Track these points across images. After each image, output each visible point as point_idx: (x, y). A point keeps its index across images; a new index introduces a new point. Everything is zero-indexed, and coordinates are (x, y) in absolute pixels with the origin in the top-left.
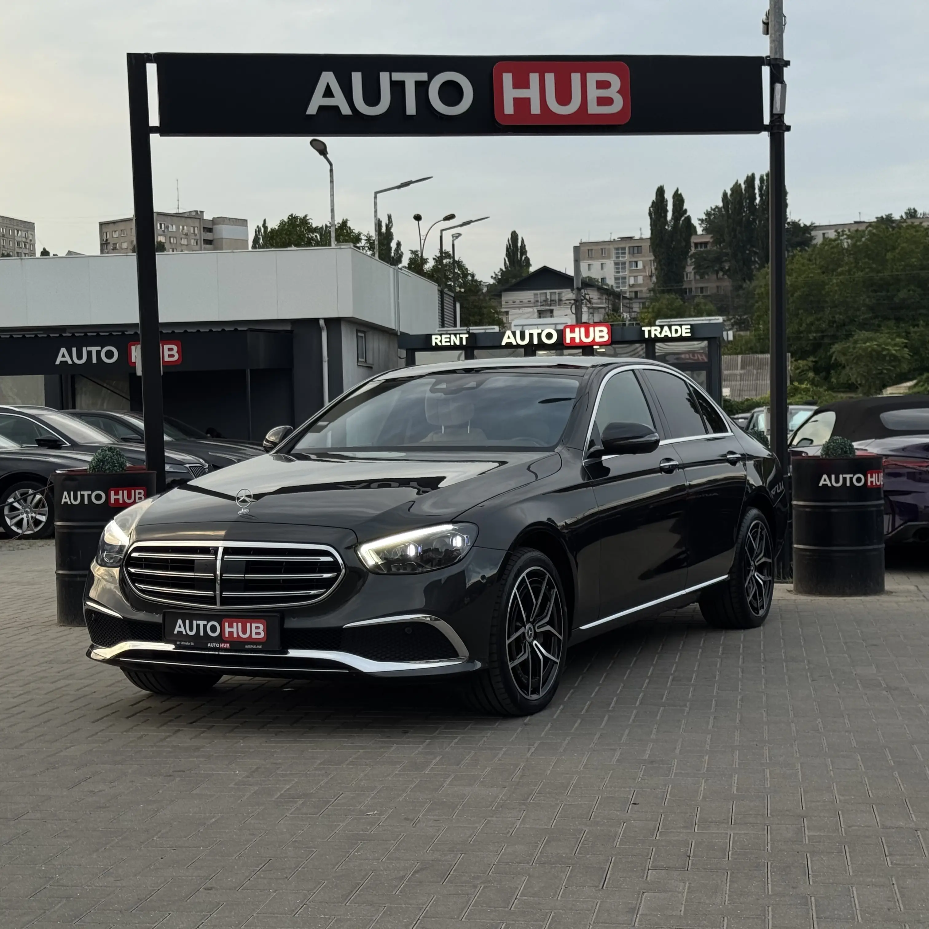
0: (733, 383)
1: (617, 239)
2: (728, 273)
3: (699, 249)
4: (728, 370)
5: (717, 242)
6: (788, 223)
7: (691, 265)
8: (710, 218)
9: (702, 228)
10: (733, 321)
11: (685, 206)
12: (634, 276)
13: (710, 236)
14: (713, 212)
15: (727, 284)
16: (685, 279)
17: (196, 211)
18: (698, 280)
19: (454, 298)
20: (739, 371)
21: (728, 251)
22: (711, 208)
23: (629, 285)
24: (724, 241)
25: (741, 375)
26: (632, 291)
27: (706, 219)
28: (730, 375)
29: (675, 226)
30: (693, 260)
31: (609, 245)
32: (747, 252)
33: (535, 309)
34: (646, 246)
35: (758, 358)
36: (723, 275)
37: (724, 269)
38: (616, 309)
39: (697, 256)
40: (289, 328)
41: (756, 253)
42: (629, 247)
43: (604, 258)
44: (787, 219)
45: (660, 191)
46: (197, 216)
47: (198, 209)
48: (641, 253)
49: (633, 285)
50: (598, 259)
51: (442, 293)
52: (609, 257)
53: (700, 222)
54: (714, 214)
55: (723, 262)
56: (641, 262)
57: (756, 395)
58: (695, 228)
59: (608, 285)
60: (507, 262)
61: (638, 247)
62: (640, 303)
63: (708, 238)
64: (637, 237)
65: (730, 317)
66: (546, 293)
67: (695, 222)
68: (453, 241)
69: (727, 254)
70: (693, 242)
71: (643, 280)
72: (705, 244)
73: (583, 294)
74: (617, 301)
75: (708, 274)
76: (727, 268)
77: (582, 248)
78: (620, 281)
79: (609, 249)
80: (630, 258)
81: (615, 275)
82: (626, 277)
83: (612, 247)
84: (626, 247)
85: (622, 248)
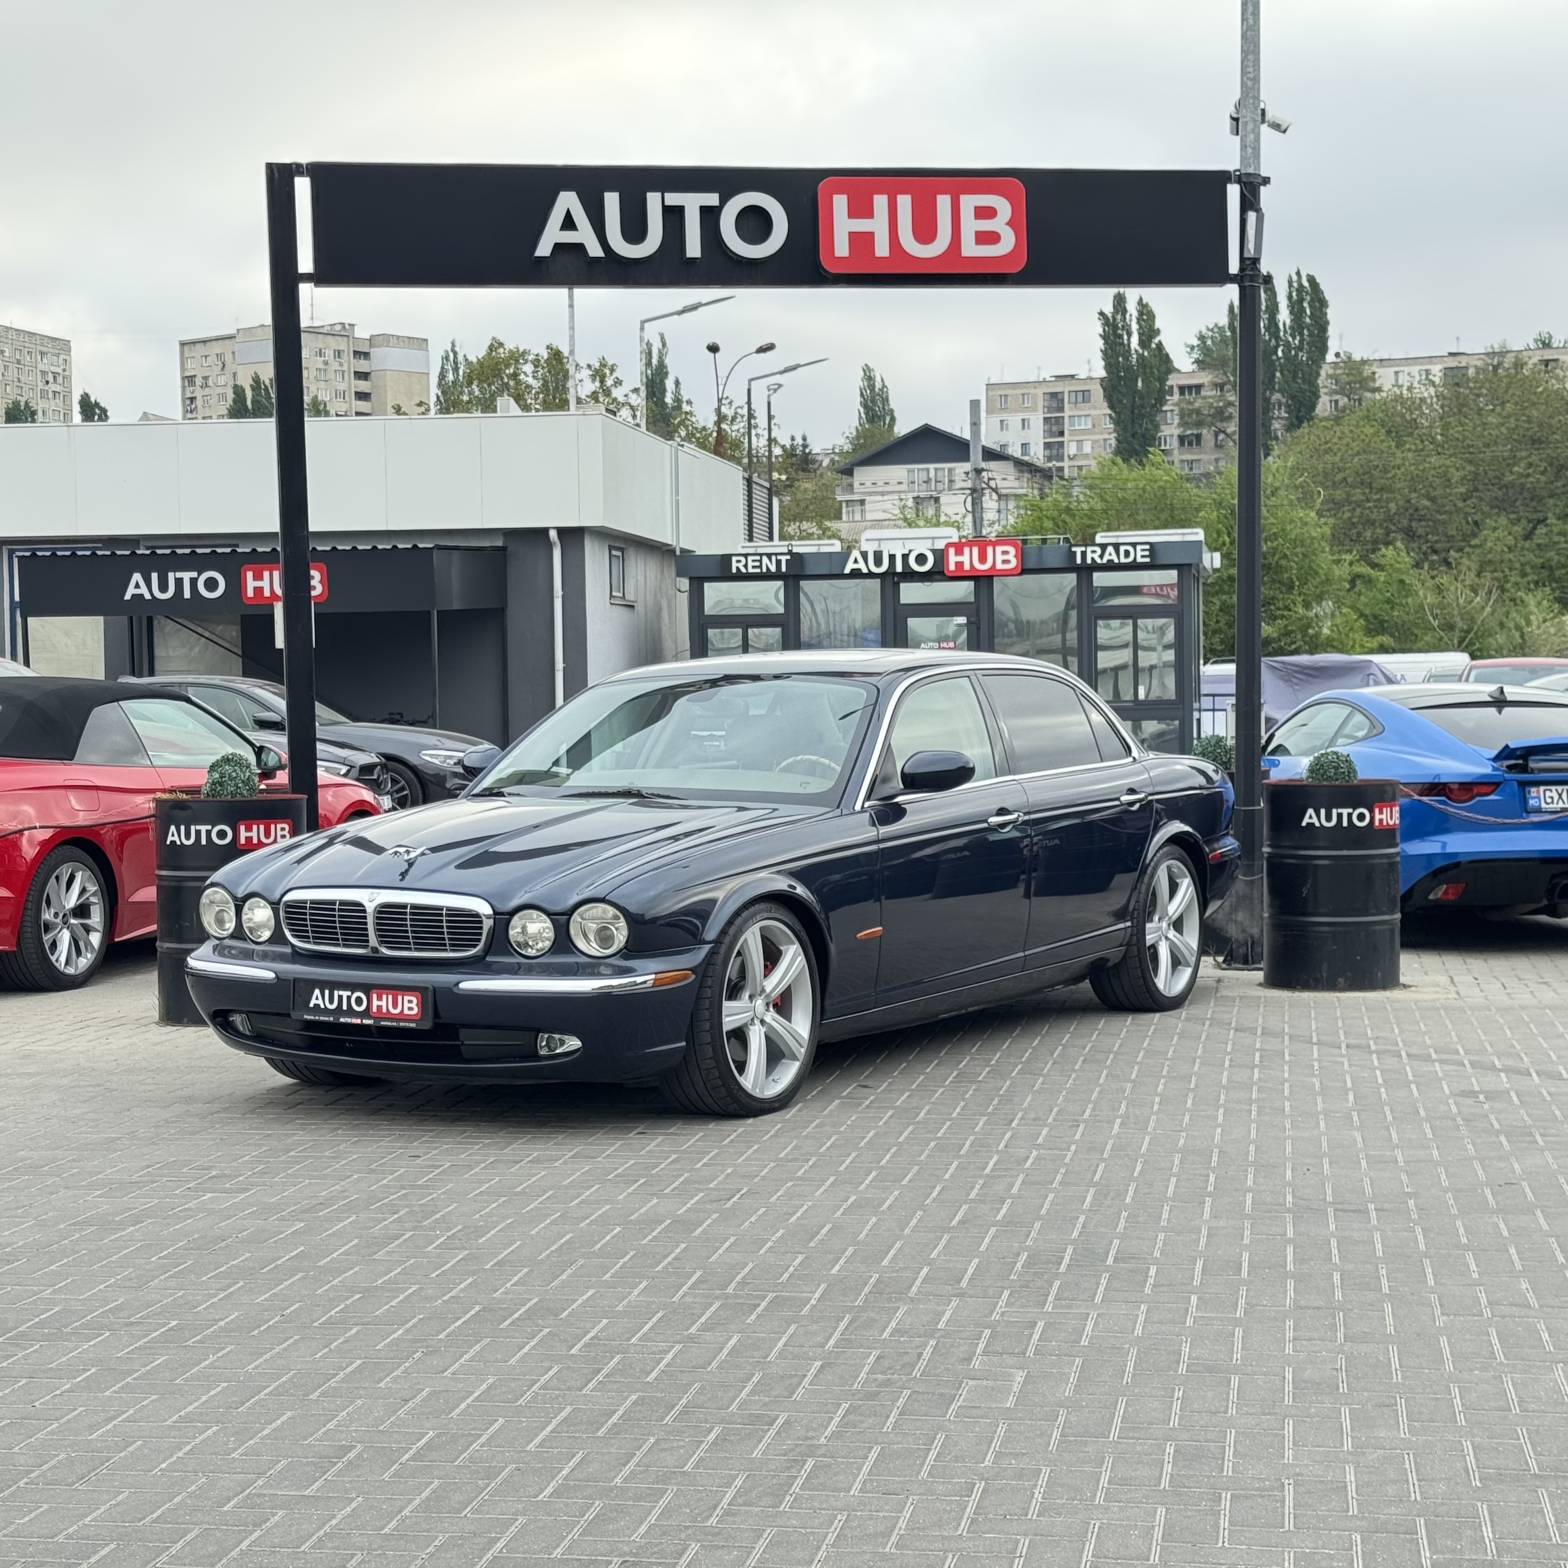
1: (1048, 379)
3: (1186, 396)
8: (1205, 342)
9: (1192, 361)
11: (1157, 325)
12: (1078, 441)
13: (1207, 373)
14: (1210, 334)
17: (343, 324)
18: (1184, 448)
19: (769, 490)
22: (1207, 327)
23: (1069, 456)
27: (1198, 345)
29: (1143, 357)
31: (1036, 387)
33: (910, 496)
34: (1097, 390)
40: (499, 543)
42: (1069, 392)
43: (1027, 410)
46: (344, 331)
48: (1089, 402)
49: (1075, 455)
50: (1016, 411)
51: (749, 481)
52: (1034, 409)
53: (1186, 351)
56: (1089, 417)
59: (1031, 455)
60: (863, 416)
61: (1083, 391)
63: (1203, 378)
66: (928, 469)
68: (769, 397)
70: (1175, 385)
71: (1092, 448)
72: (1197, 387)
73: (986, 479)
77: (990, 393)
78: (1054, 449)
79: (1036, 395)
80: (1071, 410)
81: (1044, 438)
82: (1063, 442)
83: (1040, 392)
84: (1063, 393)
85: (1057, 393)
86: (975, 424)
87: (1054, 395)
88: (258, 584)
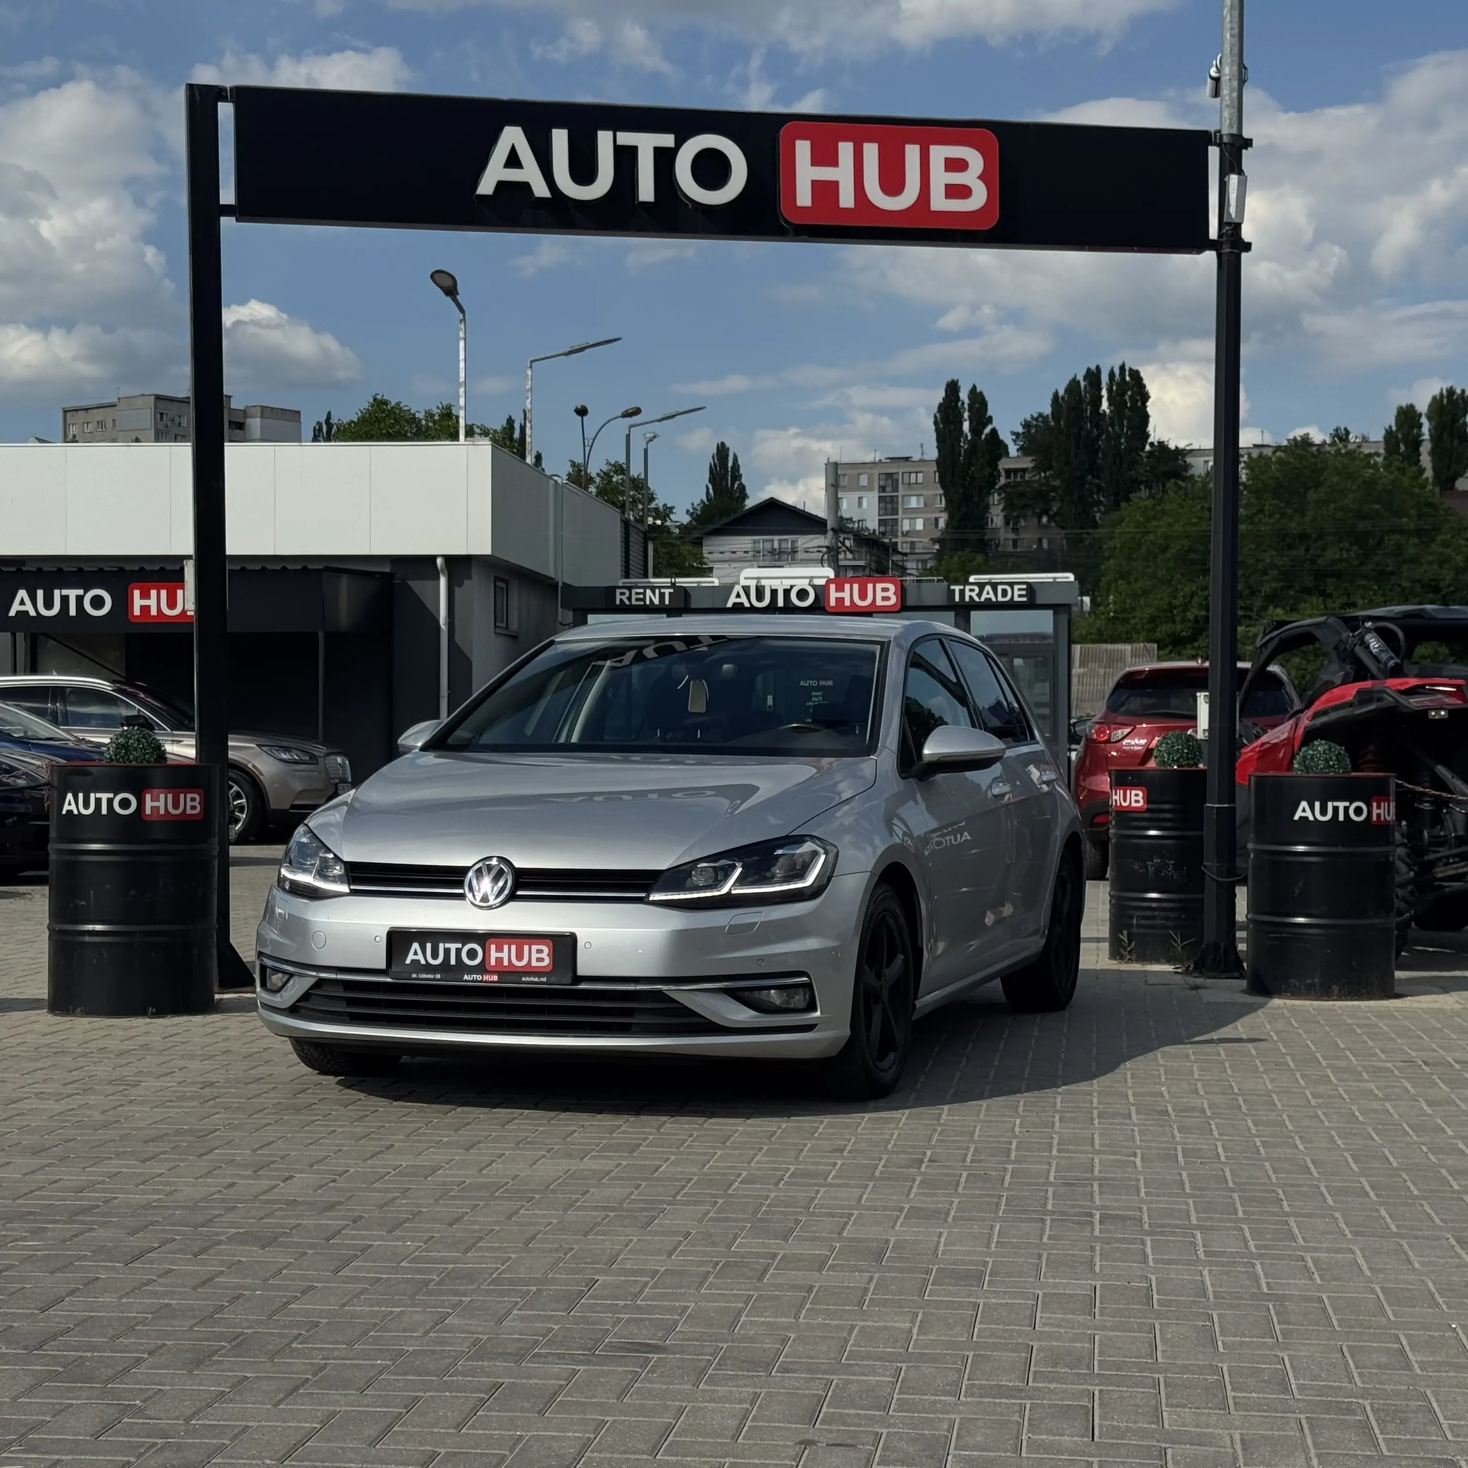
1: (884, 460)
2: (1057, 518)
5: (1040, 468)
6: (1152, 444)
7: (999, 504)
8: (1029, 431)
11: (990, 413)
13: (1030, 458)
14: (1034, 423)
15: (1056, 536)
16: (990, 527)
19: (644, 534)
21: (1057, 483)
22: (1032, 416)
23: (902, 532)
24: (1050, 468)
25: (1079, 677)
26: (906, 542)
27: (1023, 433)
29: (973, 444)
30: (1003, 495)
31: (871, 468)
32: (1087, 486)
34: (930, 471)
35: (1107, 650)
36: (1049, 521)
37: (1051, 513)
39: (1009, 490)
40: (388, 569)
41: (1100, 488)
42: (903, 473)
43: (863, 488)
44: (1148, 436)
45: (953, 388)
48: (921, 482)
49: (908, 532)
50: (854, 489)
51: (627, 525)
53: (1014, 437)
54: (1036, 426)
55: (1049, 500)
56: (921, 497)
58: (1006, 447)
60: (711, 491)
61: (916, 473)
62: (918, 561)
64: (916, 457)
67: (1006, 437)
68: (647, 444)
69: (1055, 489)
70: (1004, 469)
71: (924, 525)
74: (884, 557)
76: (1055, 509)
78: (889, 526)
79: (871, 476)
80: (905, 489)
81: (879, 515)
82: (897, 519)
83: (876, 472)
84: (898, 473)
85: (892, 474)
87: (889, 476)
88: (145, 602)
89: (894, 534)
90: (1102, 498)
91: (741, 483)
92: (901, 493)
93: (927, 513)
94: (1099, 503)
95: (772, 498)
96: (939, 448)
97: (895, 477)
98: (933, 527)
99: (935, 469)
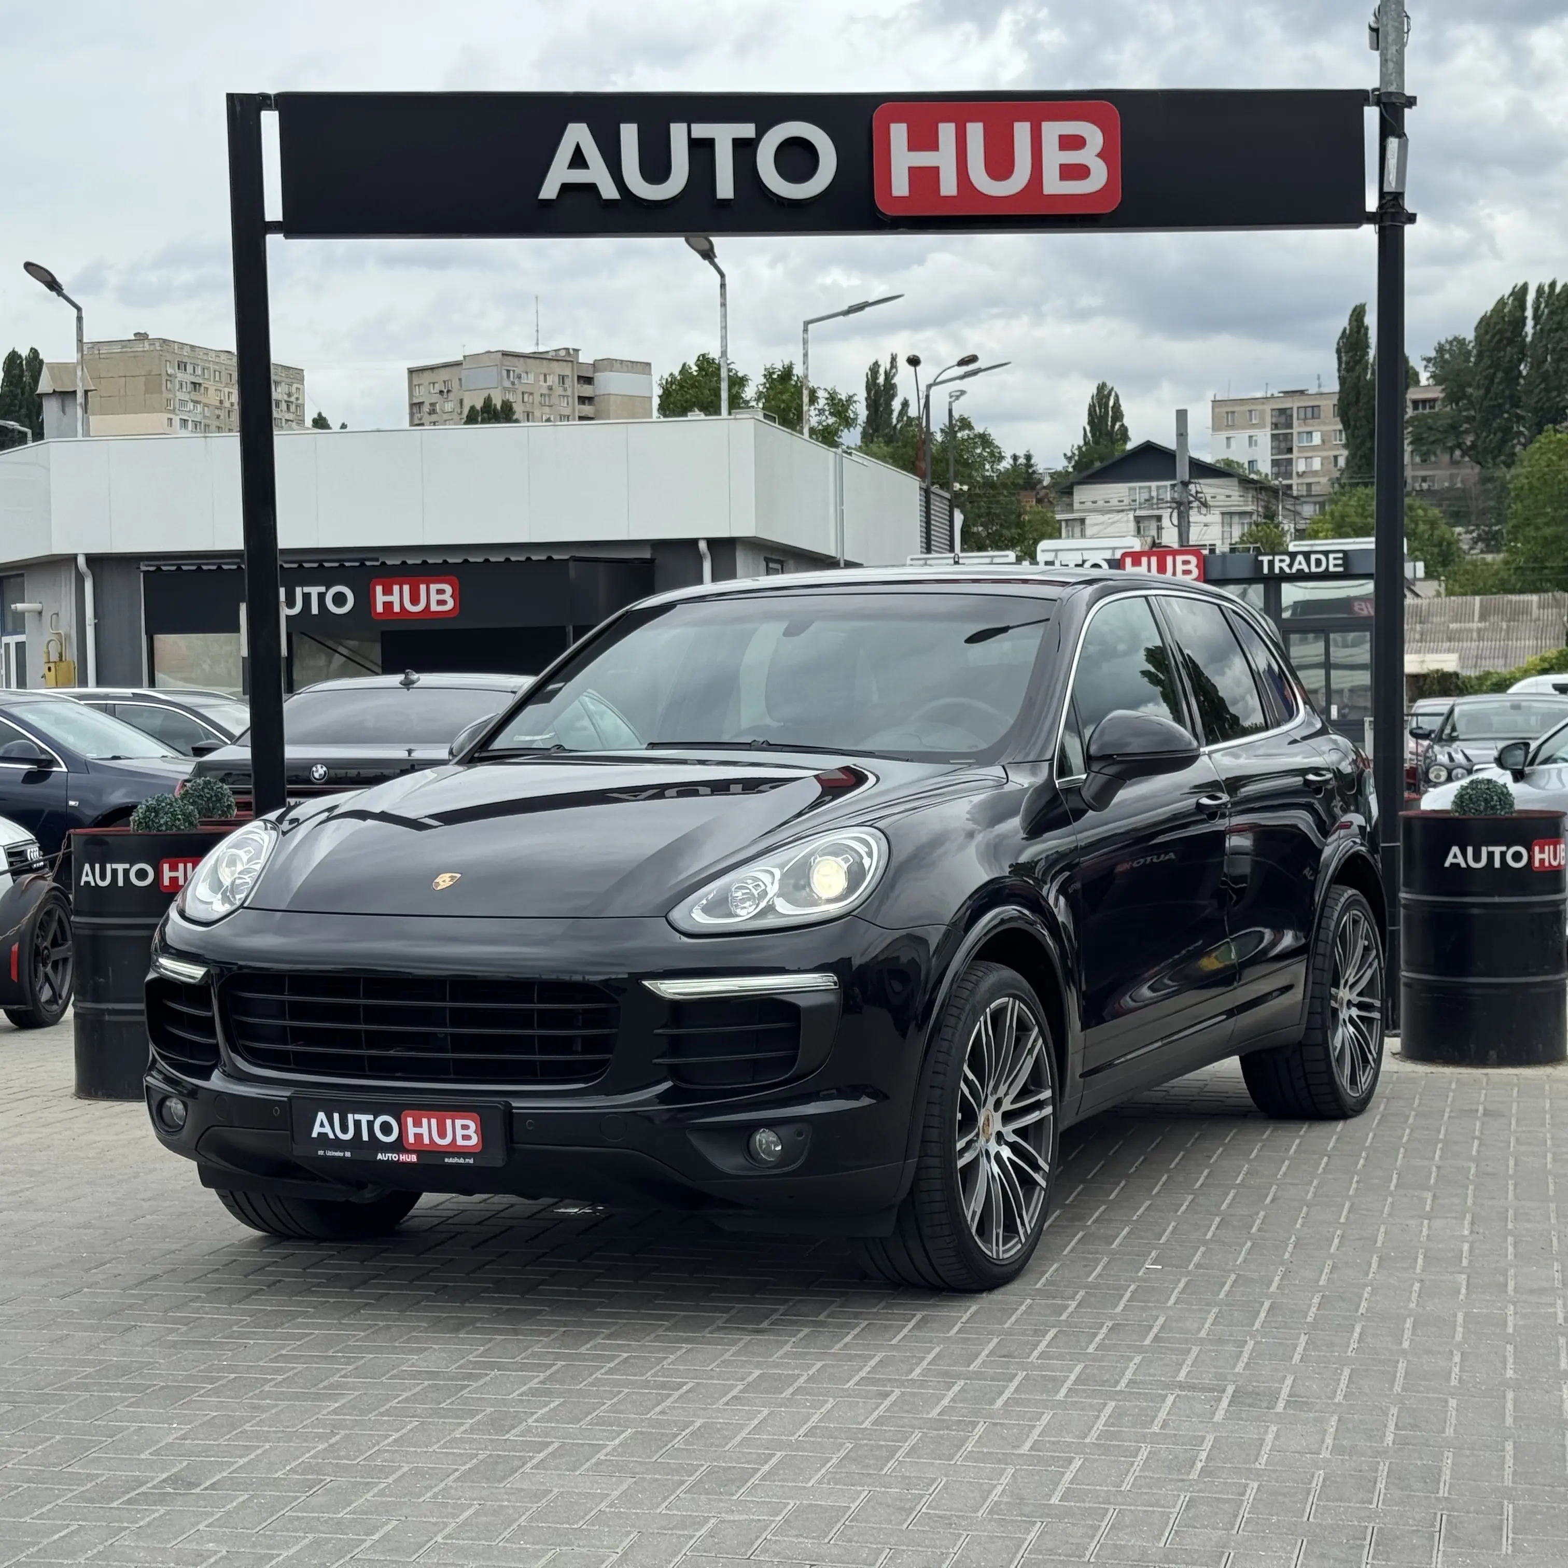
0: (1465, 644)
1: (1276, 395)
2: (1472, 453)
3: (1420, 410)
4: (1456, 622)
5: (1453, 397)
7: (1408, 437)
8: (1443, 356)
9: (1428, 374)
10: (1475, 535)
12: (1306, 458)
13: (1441, 387)
14: (1449, 347)
15: (1470, 472)
17: (567, 349)
18: (1417, 464)
19: (950, 501)
20: (1475, 625)
21: (1472, 413)
22: (1446, 339)
23: (1297, 473)
24: (1464, 396)
25: (1479, 630)
26: (1302, 484)
27: (1435, 358)
28: (1460, 631)
30: (1412, 429)
31: (1263, 404)
32: (1506, 415)
33: (1131, 516)
34: (1329, 406)
35: (1511, 601)
36: (1462, 456)
37: (1464, 446)
38: (1270, 515)
39: (1417, 423)
40: (647, 555)
41: (1520, 418)
42: (1298, 408)
43: (1254, 426)
45: (1358, 314)
46: (569, 356)
47: (571, 346)
48: (1319, 418)
49: (1304, 472)
50: (1243, 428)
51: (927, 493)
52: (1261, 426)
53: (1425, 363)
54: (1450, 350)
55: (1463, 432)
56: (1319, 433)
57: (1505, 666)
58: (1416, 374)
59: (1258, 473)
60: (1089, 435)
61: (1313, 407)
62: (1314, 503)
63: (1437, 393)
64: (1313, 390)
65: (1472, 528)
66: (1150, 488)
67: (1417, 363)
68: (950, 403)
69: (1469, 419)
70: (1411, 399)
71: (1322, 464)
72: (1432, 402)
73: (1193, 492)
74: (1273, 501)
75: (1435, 454)
76: (1469, 443)
77: (1217, 410)
78: (1282, 466)
79: (1263, 412)
80: (1300, 426)
81: (1272, 455)
82: (1291, 459)
83: (1268, 408)
84: (1292, 408)
85: (1285, 409)
86: (1182, 434)
87: (1282, 411)
88: (388, 598)
89: (1289, 475)
90: (1522, 429)
91: (1123, 425)
92: (1296, 430)
93: (1325, 450)
94: (1520, 433)
95: (1148, 441)
96: (1342, 380)
97: (1288, 412)
98: (1333, 464)
99: (1336, 402)
